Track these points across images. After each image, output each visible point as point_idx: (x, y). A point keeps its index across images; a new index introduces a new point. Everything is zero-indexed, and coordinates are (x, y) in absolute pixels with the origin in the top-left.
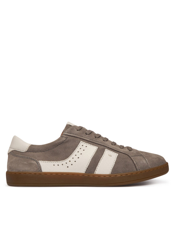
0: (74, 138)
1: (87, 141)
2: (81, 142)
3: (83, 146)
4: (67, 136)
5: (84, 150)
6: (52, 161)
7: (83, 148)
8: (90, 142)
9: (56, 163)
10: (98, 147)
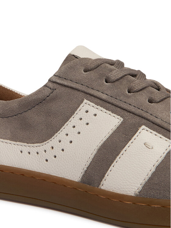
0: (70, 90)
1: (101, 99)
2: (85, 101)
3: (87, 112)
4: (55, 84)
5: (88, 124)
6: (20, 141)
7: (87, 118)
8: (109, 103)
9: (25, 147)
10: (122, 119)
